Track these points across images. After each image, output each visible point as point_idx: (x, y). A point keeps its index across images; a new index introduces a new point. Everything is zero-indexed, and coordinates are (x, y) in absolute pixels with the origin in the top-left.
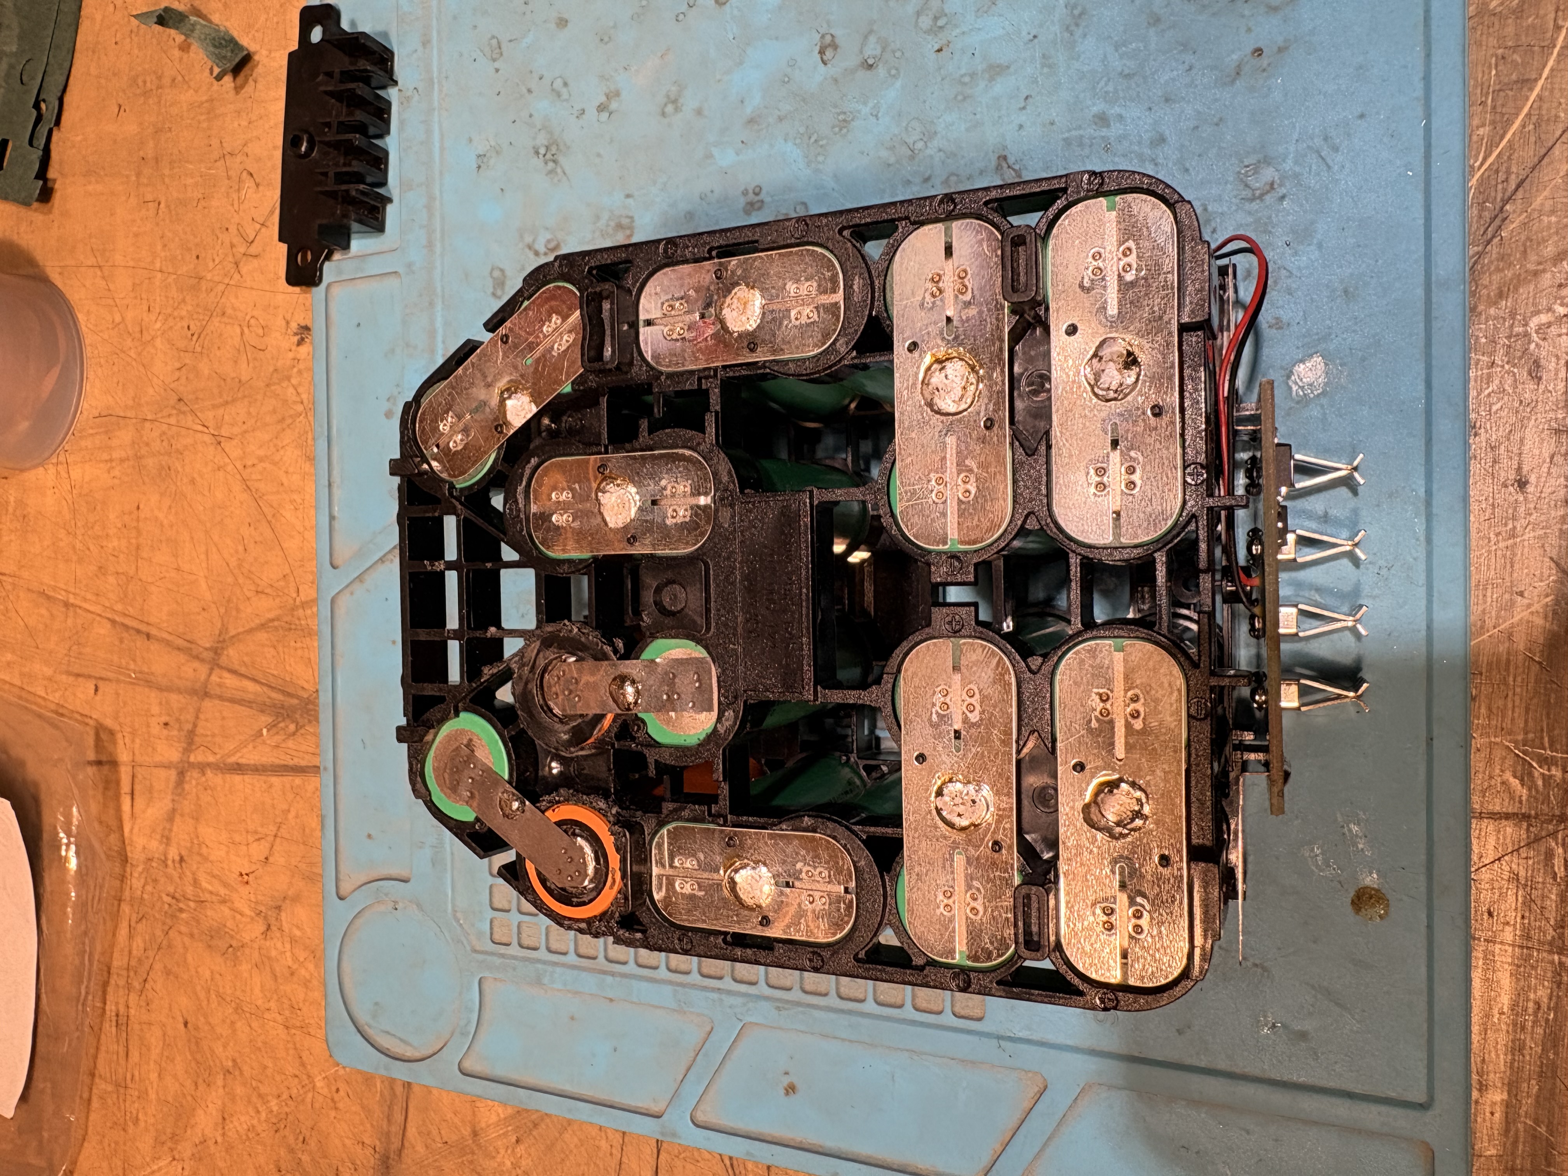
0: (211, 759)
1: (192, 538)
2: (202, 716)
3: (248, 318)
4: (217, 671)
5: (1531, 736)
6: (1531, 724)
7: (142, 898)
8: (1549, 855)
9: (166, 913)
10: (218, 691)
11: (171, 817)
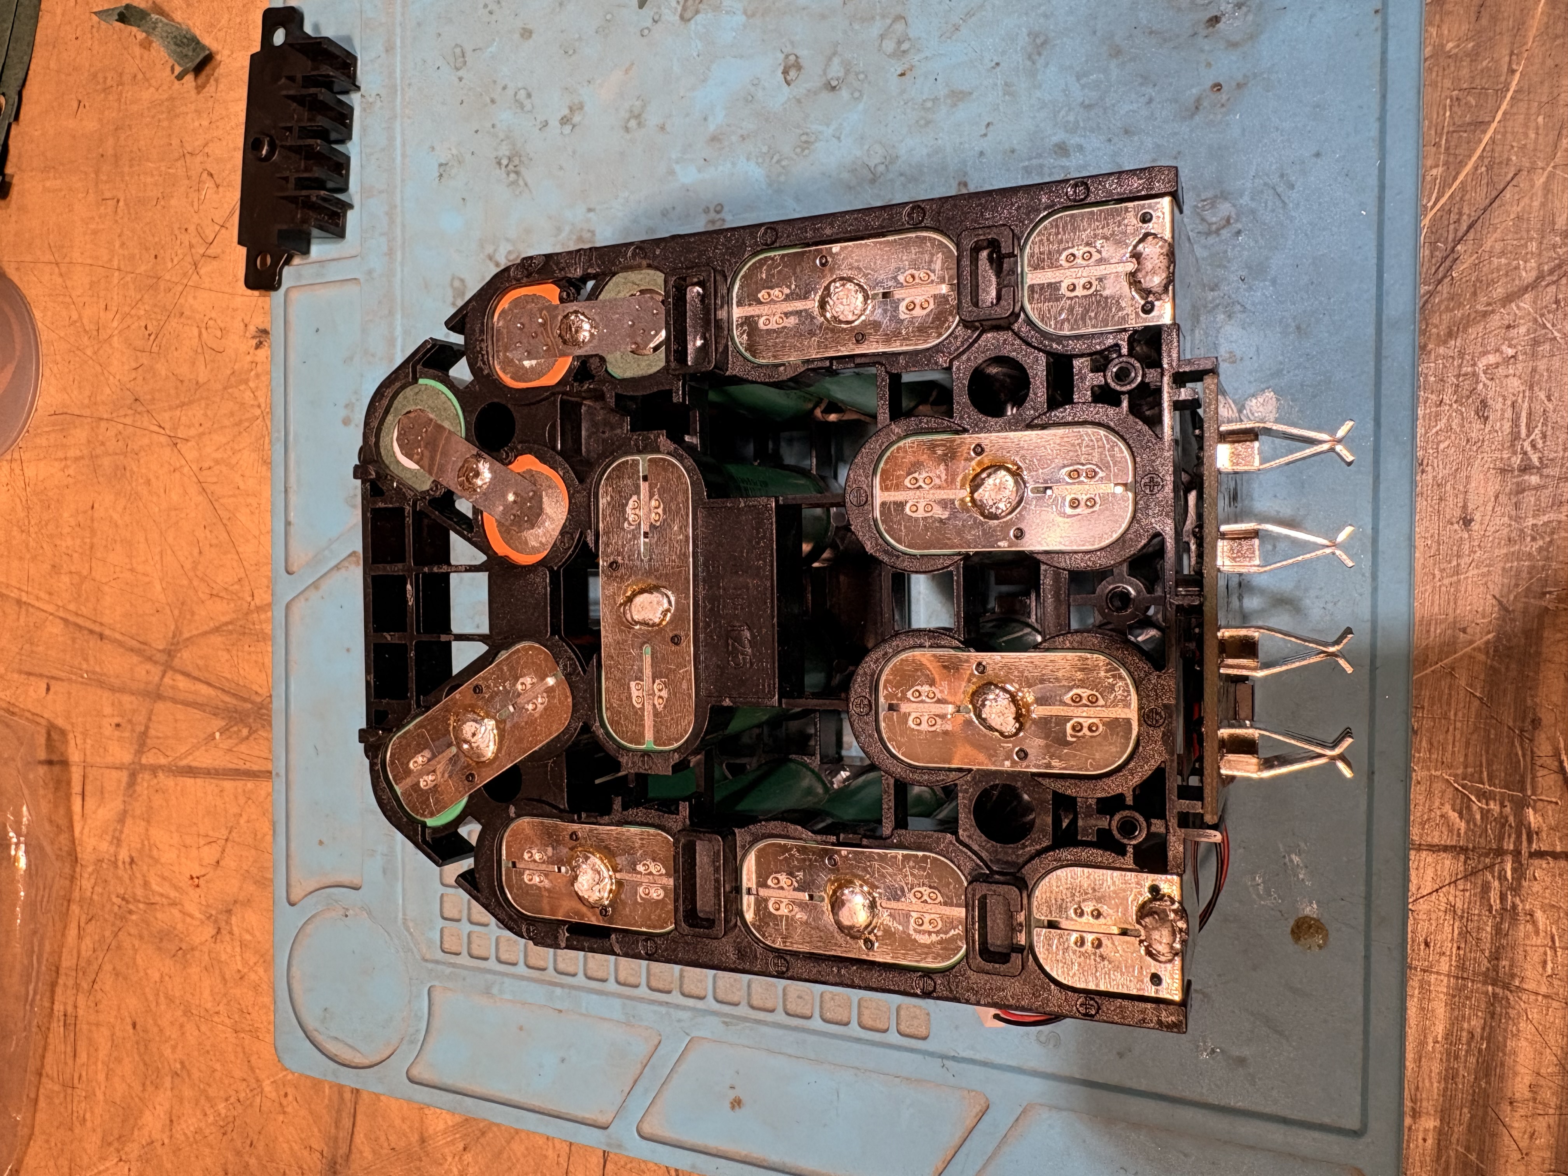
0: (163, 761)
1: (146, 539)
2: (153, 718)
3: (206, 319)
4: (170, 674)
5: (1470, 770)
6: (1471, 758)
7: (91, 899)
8: (1486, 888)
9: (116, 914)
10: (170, 693)
11: (122, 819)
